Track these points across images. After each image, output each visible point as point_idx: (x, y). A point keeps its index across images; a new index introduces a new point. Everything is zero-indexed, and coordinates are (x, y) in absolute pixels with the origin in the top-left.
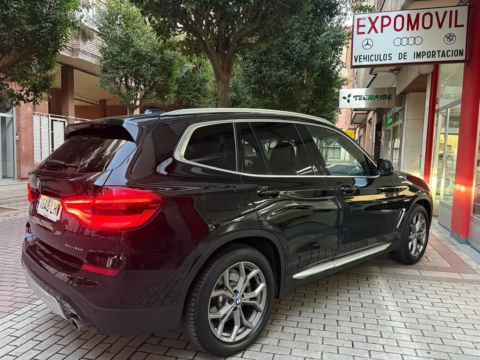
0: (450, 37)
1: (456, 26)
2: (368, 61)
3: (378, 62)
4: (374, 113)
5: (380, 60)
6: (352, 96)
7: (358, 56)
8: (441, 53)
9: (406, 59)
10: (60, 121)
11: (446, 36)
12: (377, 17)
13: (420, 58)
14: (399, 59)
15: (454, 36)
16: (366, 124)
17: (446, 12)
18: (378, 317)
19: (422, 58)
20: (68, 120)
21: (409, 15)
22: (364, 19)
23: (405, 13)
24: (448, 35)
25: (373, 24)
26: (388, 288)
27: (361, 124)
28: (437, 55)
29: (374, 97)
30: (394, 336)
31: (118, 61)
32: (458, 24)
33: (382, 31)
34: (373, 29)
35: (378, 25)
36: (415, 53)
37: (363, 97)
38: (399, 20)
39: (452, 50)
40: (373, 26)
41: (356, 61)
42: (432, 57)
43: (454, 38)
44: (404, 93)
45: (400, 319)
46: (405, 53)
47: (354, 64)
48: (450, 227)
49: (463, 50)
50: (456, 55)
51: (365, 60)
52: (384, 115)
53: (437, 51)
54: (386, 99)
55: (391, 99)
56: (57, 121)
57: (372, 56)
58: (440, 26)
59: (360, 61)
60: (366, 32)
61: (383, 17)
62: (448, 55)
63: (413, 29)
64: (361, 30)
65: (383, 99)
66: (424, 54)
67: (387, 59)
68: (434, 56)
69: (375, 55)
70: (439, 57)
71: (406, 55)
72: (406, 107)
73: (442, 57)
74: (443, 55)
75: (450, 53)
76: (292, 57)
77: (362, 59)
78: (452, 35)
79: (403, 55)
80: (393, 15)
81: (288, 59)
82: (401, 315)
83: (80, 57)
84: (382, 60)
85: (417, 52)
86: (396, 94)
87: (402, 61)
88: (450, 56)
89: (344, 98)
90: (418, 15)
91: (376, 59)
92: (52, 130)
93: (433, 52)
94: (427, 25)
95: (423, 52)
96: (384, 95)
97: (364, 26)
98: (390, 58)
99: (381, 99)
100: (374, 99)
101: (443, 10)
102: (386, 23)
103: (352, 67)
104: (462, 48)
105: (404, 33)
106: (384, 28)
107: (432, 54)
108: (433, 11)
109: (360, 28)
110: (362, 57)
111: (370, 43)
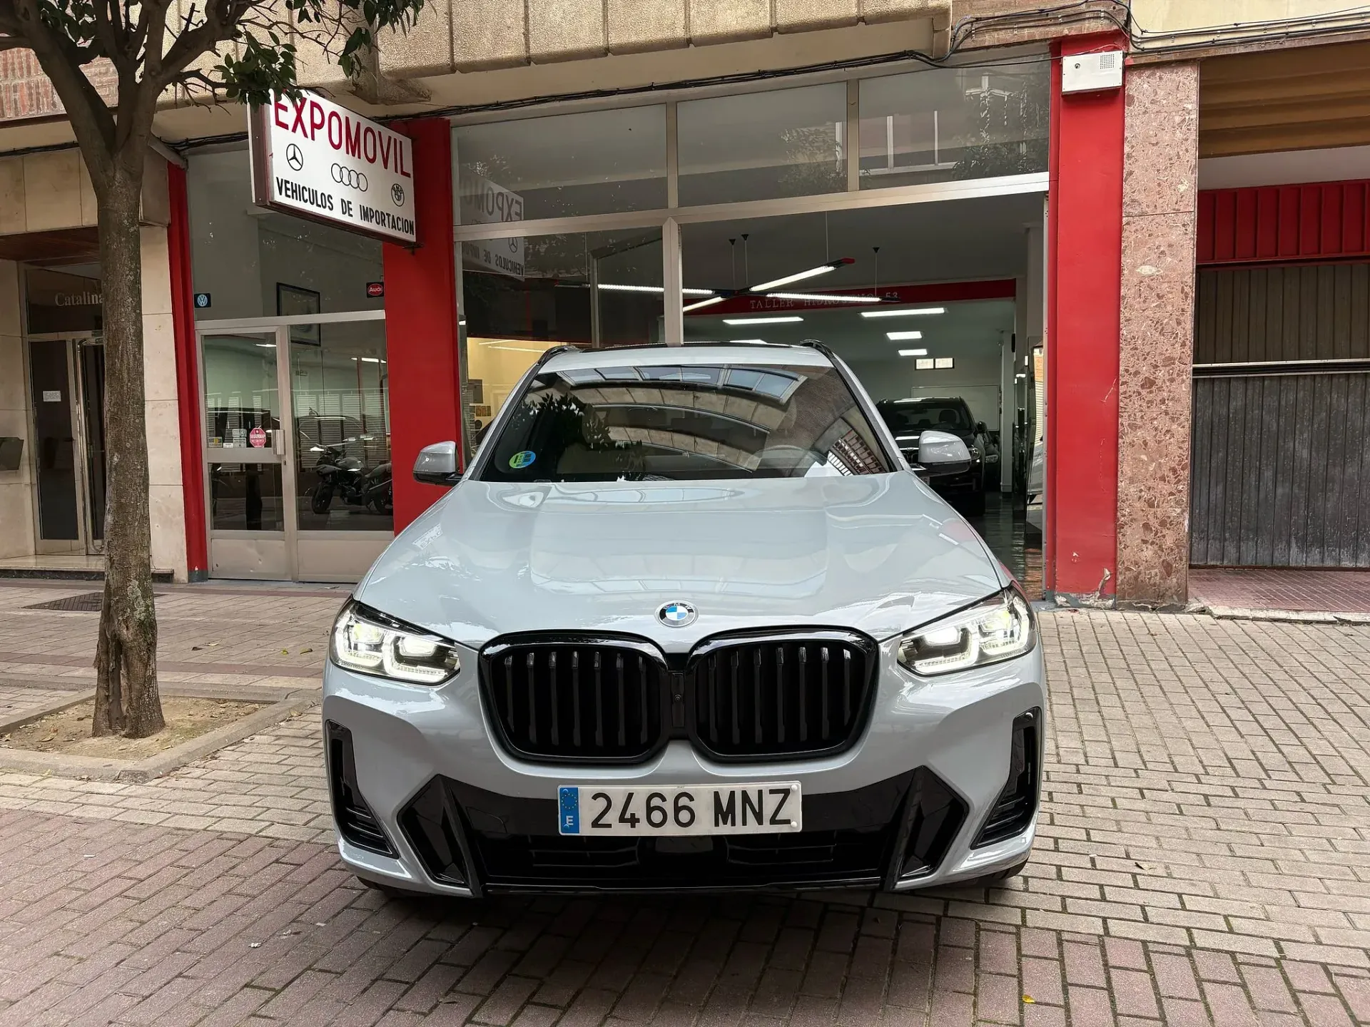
0: (397, 190)
1: (403, 173)
2: (300, 200)
3: (313, 209)
5: (317, 205)
7: (282, 180)
8: (391, 218)
9: (351, 216)
11: (393, 188)
12: (305, 100)
13: (368, 221)
14: (344, 213)
15: (401, 191)
19: (370, 221)
23: (343, 112)
24: (396, 187)
25: (299, 111)
28: (386, 222)
32: (404, 170)
33: (313, 138)
34: (299, 125)
35: (306, 119)
36: (360, 206)
38: (334, 119)
39: (402, 219)
40: (299, 119)
41: (281, 194)
42: (382, 225)
43: (402, 195)
46: (349, 203)
47: (278, 197)
49: (413, 223)
50: (406, 230)
51: (295, 194)
53: (387, 215)
58: (386, 167)
59: (286, 195)
60: (291, 127)
61: (314, 105)
64: (283, 116)
66: (372, 213)
67: (326, 206)
68: (383, 221)
69: (309, 189)
70: (389, 227)
71: (350, 206)
73: (392, 228)
74: (393, 225)
75: (400, 223)
77: (289, 189)
78: (400, 188)
79: (347, 207)
80: (326, 109)
85: (364, 207)
87: (345, 218)
88: (400, 228)
90: (359, 126)
91: (311, 200)
93: (382, 213)
94: (371, 156)
95: (371, 209)
97: (285, 109)
98: (331, 206)
101: (387, 133)
102: (318, 120)
103: (269, 204)
104: (412, 218)
105: (341, 156)
106: (315, 130)
107: (382, 218)
108: (376, 127)
109: (279, 110)
110: (289, 186)
111: (298, 156)
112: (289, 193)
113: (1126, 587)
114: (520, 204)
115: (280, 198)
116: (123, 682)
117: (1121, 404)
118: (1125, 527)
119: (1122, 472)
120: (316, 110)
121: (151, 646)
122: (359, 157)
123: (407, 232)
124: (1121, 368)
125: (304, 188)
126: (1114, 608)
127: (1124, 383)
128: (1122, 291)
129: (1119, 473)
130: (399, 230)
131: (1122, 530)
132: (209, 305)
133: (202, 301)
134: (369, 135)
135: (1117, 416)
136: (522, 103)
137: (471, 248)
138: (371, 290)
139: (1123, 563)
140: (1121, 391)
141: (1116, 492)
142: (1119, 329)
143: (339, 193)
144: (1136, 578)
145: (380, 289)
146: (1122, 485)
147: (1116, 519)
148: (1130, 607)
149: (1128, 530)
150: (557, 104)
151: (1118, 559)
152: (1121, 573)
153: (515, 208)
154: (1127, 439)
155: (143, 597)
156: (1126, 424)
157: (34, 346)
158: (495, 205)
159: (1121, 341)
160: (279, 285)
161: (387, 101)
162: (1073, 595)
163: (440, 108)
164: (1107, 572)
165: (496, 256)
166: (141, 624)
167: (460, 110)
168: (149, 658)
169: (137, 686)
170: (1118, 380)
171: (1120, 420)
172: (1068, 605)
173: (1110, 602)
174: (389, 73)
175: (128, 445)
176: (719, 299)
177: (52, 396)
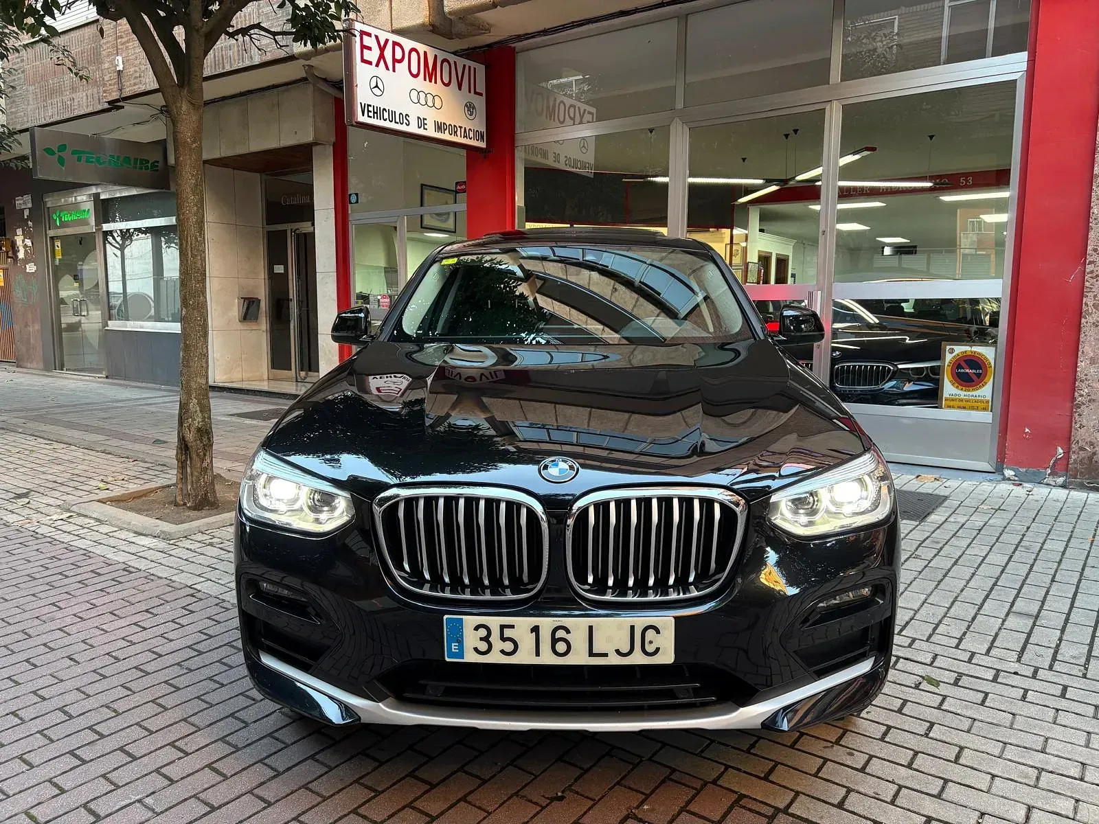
0: (470, 108)
1: (476, 93)
2: (380, 119)
3: (392, 126)
5: (396, 122)
6: (69, 150)
7: (365, 104)
8: (463, 130)
9: (426, 129)
11: (466, 105)
12: (387, 41)
13: (441, 132)
14: (419, 128)
15: (474, 108)
17: (464, 66)
19: (444, 133)
22: (369, 35)
23: (422, 48)
24: (468, 104)
25: (382, 49)
28: (458, 133)
29: (122, 160)
32: (477, 91)
33: (394, 71)
34: (382, 60)
36: (435, 121)
37: (95, 156)
38: (414, 55)
39: (474, 130)
40: (382, 56)
41: (363, 115)
42: (454, 135)
43: (474, 110)
46: (425, 119)
49: (483, 133)
50: (477, 138)
51: (376, 115)
53: (459, 127)
54: (147, 168)
55: (157, 170)
58: (460, 89)
59: (369, 116)
60: (374, 63)
61: (395, 44)
62: (470, 137)
64: (367, 55)
65: (142, 168)
66: (445, 127)
67: (404, 124)
68: (456, 132)
69: (389, 110)
70: (461, 137)
73: (464, 137)
74: (465, 135)
75: (471, 135)
77: (371, 111)
78: (472, 105)
79: (422, 122)
80: (406, 46)
84: (398, 123)
85: (438, 122)
87: (421, 132)
89: (49, 151)
90: (436, 58)
91: (391, 119)
93: (455, 126)
94: (446, 81)
95: (444, 124)
96: (145, 160)
97: (369, 48)
98: (407, 123)
99: (136, 168)
100: (123, 166)
101: (461, 62)
102: (398, 56)
103: (355, 124)
104: (483, 129)
105: (420, 83)
106: (397, 64)
107: (454, 130)
108: (452, 58)
109: (365, 50)
110: (371, 109)
111: (380, 85)
112: (371, 114)
113: (1079, 467)
114: (591, 113)
115: (362, 118)
116: (189, 470)
117: (1087, 284)
118: (1082, 407)
119: (1083, 352)
120: (397, 48)
121: (209, 445)
122: (436, 83)
123: (478, 140)
124: (1089, 248)
125: (384, 109)
126: (1063, 486)
127: (1090, 263)
128: (1096, 169)
129: (1080, 353)
130: (471, 139)
131: (1079, 410)
132: (357, 202)
133: (353, 199)
134: (445, 64)
135: (1082, 296)
136: (563, 28)
137: (533, 149)
138: (459, 187)
139: (1078, 442)
140: (1087, 270)
141: (1076, 371)
142: (1090, 208)
143: (415, 112)
144: (1090, 458)
145: (463, 187)
146: (1082, 365)
147: (1074, 399)
148: (1082, 487)
149: (1085, 410)
150: (591, 26)
151: (1072, 438)
152: (1074, 452)
153: (587, 117)
154: (1091, 319)
155: (201, 411)
156: (1090, 304)
157: (268, 232)
158: (567, 115)
159: (1091, 220)
160: (422, 185)
161: (460, 36)
162: (1022, 470)
163: (503, 37)
164: (1060, 450)
165: (566, 157)
166: (199, 430)
167: (520, 38)
168: (205, 455)
169: (196, 474)
170: (1085, 259)
171: (1084, 300)
172: (1016, 479)
173: (1061, 480)
174: (450, 13)
175: (191, 302)
176: (774, 188)
177: (279, 269)
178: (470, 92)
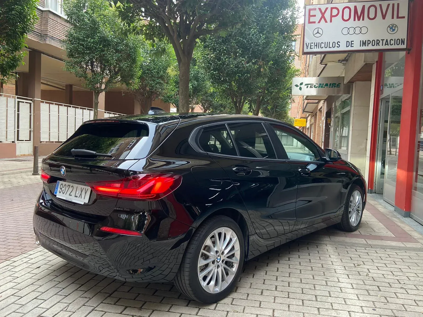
0: (392, 28)
1: (398, 17)
2: (319, 48)
3: (328, 49)
4: (324, 102)
5: (329, 47)
6: (304, 84)
7: (309, 43)
8: (384, 42)
9: (353, 46)
10: (26, 103)
11: (389, 26)
12: (327, 9)
13: (366, 46)
14: (347, 47)
15: (396, 26)
16: (317, 113)
17: (389, 5)
18: (327, 279)
19: (368, 46)
20: (34, 102)
21: (355, 7)
22: (315, 9)
23: (352, 5)
24: (391, 26)
25: (323, 14)
26: (337, 254)
27: (312, 112)
28: (381, 44)
29: (324, 85)
30: (342, 295)
31: (84, 46)
32: (400, 16)
33: (331, 21)
34: (323, 19)
35: (327, 15)
36: (361, 41)
37: (314, 85)
38: (347, 11)
39: (395, 39)
40: (323, 16)
42: (377, 45)
43: (396, 29)
44: (351, 82)
45: (348, 281)
46: (351, 41)
47: (306, 50)
48: (394, 203)
49: (404, 39)
50: (398, 43)
51: (316, 47)
52: (334, 104)
53: (381, 40)
54: (335, 87)
55: (339, 87)
56: (24, 102)
57: (322, 44)
58: (384, 17)
59: (311, 48)
60: (317, 21)
61: (332, 8)
62: (391, 44)
63: (359, 20)
64: (312, 19)
65: (332, 87)
66: (369, 42)
67: (336, 47)
68: (378, 44)
69: (325, 43)
70: (382, 45)
71: (352, 43)
72: (353, 95)
73: (385, 45)
74: (387, 43)
75: (392, 42)
76: (249, 46)
77: (312, 46)
78: (394, 25)
79: (350, 43)
80: (341, 7)
81: (245, 49)
82: (349, 277)
83: (48, 42)
84: (331, 47)
85: (363, 41)
86: (345, 82)
87: (350, 48)
88: (393, 44)
89: (297, 86)
90: (364, 7)
91: (326, 46)
92: (18, 111)
93: (377, 40)
94: (372, 16)
95: (368, 41)
96: (334, 84)
97: (315, 16)
98: (338, 46)
99: (330, 87)
100: (324, 87)
101: (386, 3)
103: (304, 53)
104: (404, 37)
105: (351, 23)
106: (333, 18)
107: (377, 42)
108: (377, 4)
109: (311, 18)
110: (313, 44)
111: (320, 31)
112: (312, 47)
120: (333, 10)
122: (363, 20)
134: (372, 8)
143: (346, 39)
178: (393, 18)
